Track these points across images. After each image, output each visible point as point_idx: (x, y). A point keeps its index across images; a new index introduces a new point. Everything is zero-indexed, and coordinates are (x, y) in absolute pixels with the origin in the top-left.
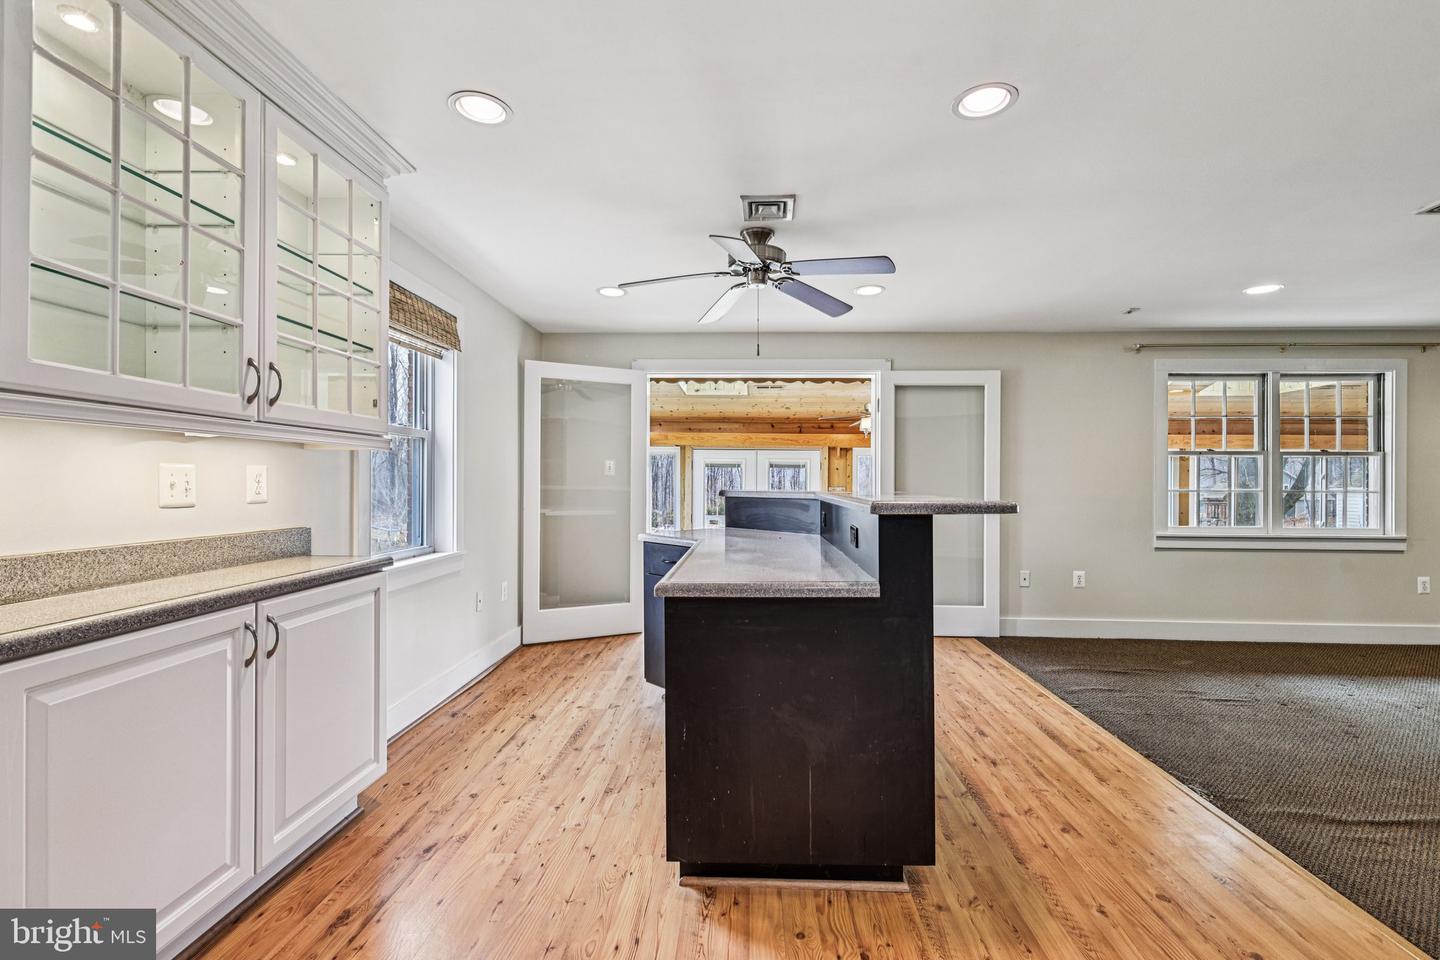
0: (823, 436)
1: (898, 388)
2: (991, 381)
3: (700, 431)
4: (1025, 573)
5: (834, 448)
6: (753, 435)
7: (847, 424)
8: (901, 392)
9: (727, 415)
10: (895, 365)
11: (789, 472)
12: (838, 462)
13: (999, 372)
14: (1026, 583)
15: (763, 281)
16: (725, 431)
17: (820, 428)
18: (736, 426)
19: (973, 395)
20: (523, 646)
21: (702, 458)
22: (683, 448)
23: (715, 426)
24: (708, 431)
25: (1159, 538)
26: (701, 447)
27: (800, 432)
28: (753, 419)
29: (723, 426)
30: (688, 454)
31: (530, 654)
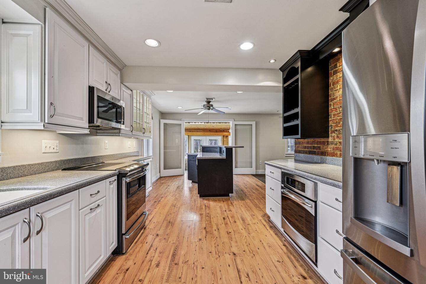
0: (221, 133)
1: (235, 125)
2: (254, 123)
3: (193, 132)
4: (261, 161)
5: (224, 136)
6: (205, 133)
7: (227, 130)
8: (236, 125)
9: (199, 128)
10: (235, 120)
11: (214, 141)
12: (225, 139)
13: (255, 122)
14: (261, 164)
15: (209, 110)
16: (199, 132)
17: (221, 131)
18: (201, 130)
19: (250, 127)
20: (160, 177)
21: (193, 138)
22: (189, 136)
23: (196, 131)
24: (195, 132)
25: (286, 154)
26: (193, 136)
27: (216, 132)
28: (205, 129)
29: (198, 131)
30: (190, 137)
31: (162, 179)
